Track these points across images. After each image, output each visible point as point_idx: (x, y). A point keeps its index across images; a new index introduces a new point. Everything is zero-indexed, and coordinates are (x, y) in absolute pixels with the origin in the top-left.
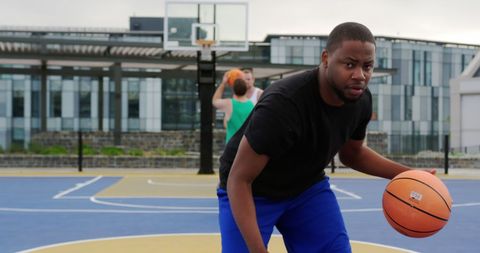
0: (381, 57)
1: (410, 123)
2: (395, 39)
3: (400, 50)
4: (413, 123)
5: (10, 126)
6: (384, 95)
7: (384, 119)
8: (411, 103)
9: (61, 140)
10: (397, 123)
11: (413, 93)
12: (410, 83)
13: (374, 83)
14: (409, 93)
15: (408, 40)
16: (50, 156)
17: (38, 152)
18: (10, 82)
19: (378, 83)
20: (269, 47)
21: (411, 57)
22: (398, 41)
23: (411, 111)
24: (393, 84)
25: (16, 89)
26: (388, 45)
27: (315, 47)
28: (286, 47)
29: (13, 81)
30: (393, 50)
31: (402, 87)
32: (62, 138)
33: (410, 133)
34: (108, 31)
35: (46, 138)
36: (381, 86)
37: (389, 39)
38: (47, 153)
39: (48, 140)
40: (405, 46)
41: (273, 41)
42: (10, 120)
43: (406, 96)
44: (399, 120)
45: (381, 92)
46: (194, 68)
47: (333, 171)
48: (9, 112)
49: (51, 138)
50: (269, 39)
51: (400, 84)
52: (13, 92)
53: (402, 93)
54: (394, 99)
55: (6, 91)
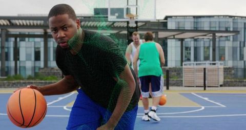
0: (227, 26)
1: (243, 62)
2: (234, 17)
3: (237, 22)
4: (245, 62)
5: (33, 65)
6: (228, 47)
7: (229, 60)
8: (243, 51)
9: (55, 73)
10: (235, 62)
11: (244, 46)
12: (243, 40)
13: (223, 41)
14: (242, 46)
15: (242, 17)
16: (47, 81)
17: (41, 79)
18: (33, 43)
19: (225, 40)
20: (167, 22)
21: (243, 26)
22: (236, 18)
23: (243, 55)
24: (233, 41)
25: (36, 46)
26: (231, 20)
27: (191, 22)
28: (175, 22)
29: (35, 42)
30: (233, 22)
31: (239, 43)
32: (56, 71)
33: (243, 67)
34: (83, 15)
35: (47, 72)
36: (227, 42)
37: (231, 17)
38: (46, 80)
39: (48, 73)
40: (239, 20)
41: (169, 19)
42: (33, 62)
43: (240, 47)
44: (237, 60)
45: (227, 45)
46: (126, 32)
47: (205, 89)
48: (33, 58)
49: (49, 71)
50: (166, 18)
51: (237, 41)
52: (35, 48)
53: (239, 45)
54: (234, 49)
55: (31, 47)
